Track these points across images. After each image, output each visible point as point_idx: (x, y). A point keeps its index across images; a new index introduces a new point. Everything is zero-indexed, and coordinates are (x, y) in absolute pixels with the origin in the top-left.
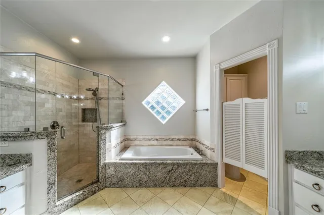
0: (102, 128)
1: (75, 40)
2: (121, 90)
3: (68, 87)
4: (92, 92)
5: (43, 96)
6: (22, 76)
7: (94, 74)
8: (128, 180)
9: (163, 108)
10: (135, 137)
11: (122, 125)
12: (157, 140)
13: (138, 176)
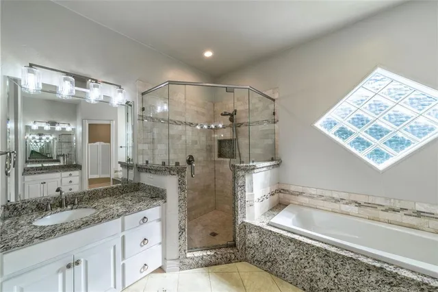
0: (238, 167)
1: (208, 54)
2: (272, 107)
3: (203, 114)
4: (229, 116)
5: (180, 127)
6: (164, 110)
7: (228, 90)
8: (285, 266)
9: (378, 132)
10: (300, 189)
11: (274, 166)
12: (359, 205)
13: (307, 270)
